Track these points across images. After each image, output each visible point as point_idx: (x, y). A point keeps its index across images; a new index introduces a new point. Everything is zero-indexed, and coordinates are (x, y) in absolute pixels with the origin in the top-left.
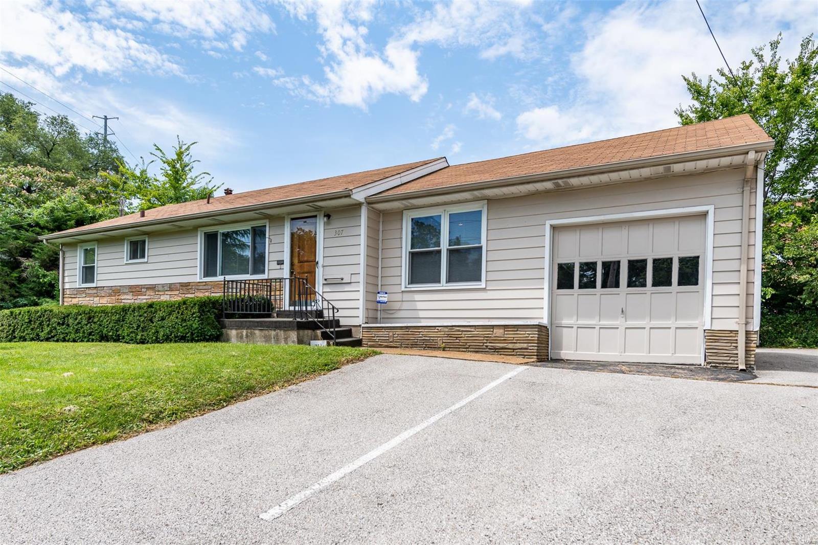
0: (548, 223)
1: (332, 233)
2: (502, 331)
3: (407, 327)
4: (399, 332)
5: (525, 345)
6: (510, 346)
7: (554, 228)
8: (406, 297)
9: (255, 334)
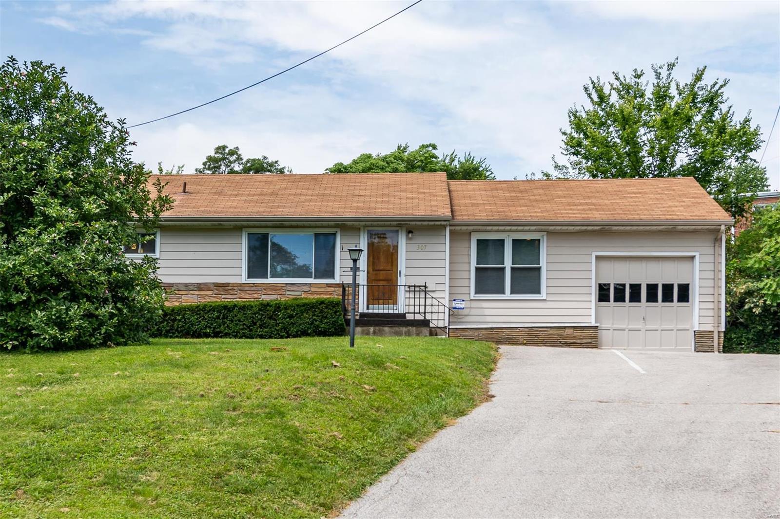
0: (594, 254)
1: (414, 247)
2: (572, 330)
3: (491, 328)
4: (484, 332)
5: (590, 341)
6: (579, 341)
7: (597, 257)
8: (474, 304)
9: (383, 330)
